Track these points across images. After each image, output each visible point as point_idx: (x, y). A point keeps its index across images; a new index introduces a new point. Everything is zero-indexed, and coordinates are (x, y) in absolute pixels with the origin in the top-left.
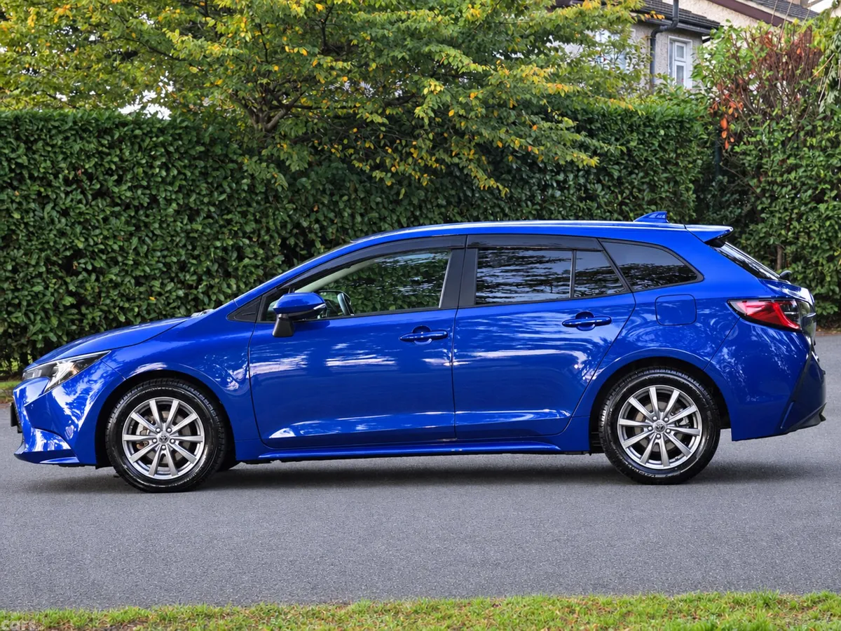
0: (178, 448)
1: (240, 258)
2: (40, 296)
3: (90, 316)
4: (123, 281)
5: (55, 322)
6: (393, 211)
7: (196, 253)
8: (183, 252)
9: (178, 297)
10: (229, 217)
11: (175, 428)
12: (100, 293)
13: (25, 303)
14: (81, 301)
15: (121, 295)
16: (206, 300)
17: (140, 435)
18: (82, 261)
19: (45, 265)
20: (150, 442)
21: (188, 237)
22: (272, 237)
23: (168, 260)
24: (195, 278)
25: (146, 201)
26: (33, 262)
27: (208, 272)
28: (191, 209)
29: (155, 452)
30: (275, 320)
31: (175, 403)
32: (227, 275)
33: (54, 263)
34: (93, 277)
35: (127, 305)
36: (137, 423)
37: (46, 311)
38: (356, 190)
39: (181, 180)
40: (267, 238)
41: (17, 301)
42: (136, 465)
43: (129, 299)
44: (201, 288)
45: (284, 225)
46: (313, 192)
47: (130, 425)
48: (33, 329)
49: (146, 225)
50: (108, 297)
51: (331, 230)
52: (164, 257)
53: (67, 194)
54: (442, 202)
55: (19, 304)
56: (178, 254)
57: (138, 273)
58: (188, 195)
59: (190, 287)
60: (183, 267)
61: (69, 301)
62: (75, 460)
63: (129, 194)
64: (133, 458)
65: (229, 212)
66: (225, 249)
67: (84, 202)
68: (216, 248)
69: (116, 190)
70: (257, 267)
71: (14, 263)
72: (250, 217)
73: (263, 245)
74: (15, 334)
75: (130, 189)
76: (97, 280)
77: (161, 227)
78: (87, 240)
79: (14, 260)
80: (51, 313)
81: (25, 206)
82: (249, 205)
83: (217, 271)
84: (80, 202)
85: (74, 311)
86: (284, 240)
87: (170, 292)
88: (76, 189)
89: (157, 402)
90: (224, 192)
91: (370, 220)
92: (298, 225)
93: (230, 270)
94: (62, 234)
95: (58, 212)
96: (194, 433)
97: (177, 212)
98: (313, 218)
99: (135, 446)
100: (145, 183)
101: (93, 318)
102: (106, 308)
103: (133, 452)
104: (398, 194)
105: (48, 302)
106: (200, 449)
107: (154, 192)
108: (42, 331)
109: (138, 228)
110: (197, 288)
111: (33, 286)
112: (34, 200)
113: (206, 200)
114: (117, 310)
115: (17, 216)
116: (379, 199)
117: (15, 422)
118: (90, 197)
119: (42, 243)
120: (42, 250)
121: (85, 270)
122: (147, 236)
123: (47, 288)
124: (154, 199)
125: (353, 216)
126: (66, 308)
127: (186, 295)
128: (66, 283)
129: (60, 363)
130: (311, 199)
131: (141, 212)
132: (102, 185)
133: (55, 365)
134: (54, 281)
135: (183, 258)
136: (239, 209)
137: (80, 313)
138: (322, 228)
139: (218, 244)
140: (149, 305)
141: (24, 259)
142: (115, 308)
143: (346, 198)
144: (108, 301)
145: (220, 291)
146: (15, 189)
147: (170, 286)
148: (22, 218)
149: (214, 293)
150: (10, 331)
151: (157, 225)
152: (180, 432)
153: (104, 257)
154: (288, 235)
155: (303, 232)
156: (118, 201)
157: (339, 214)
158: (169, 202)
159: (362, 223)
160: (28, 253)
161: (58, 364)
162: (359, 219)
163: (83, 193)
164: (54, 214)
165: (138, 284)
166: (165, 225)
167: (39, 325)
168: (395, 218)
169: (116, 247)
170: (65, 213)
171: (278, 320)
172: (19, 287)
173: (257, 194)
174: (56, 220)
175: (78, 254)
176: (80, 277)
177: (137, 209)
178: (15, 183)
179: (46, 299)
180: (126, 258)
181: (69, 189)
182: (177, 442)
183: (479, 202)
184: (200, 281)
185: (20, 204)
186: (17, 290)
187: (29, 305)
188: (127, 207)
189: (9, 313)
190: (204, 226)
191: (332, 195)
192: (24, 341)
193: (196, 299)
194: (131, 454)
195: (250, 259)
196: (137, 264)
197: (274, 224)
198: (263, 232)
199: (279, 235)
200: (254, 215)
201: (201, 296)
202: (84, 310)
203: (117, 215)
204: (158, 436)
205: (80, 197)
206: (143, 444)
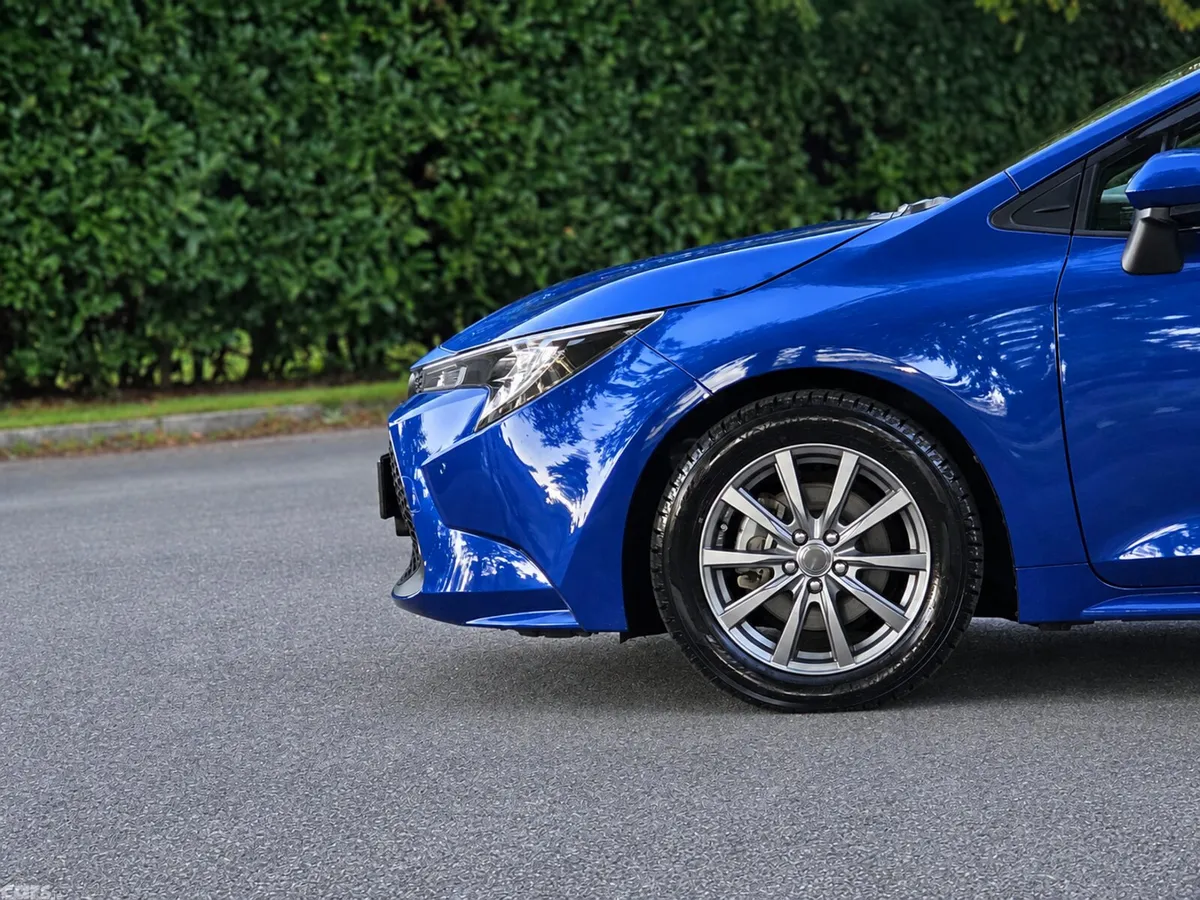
0: (853, 587)
1: (730, 157)
2: (365, 227)
3: (455, 265)
4: (516, 198)
5: (392, 275)
6: (1004, 74)
7: (649, 147)
8: (626, 146)
9: (618, 230)
10: (711, 81)
11: (849, 532)
12: (474, 220)
13: (337, 241)
14: (440, 237)
15: (513, 226)
16: (667, 234)
17: (749, 550)
18: (443, 161)
19: (376, 170)
20: (778, 571)
21: (634, 118)
22: (786, 119)
23: (599, 160)
24: (647, 193)
25: (558, 50)
26: (353, 164)
27: (672, 184)
28: (640, 66)
29: (792, 599)
30: (1130, 228)
31: (848, 461)
32: (704, 189)
33: (389, 166)
34: (463, 192)
35: (523, 244)
36: (738, 517)
37: (374, 255)
38: (937, 37)
39: (622, 12)
40: (777, 121)
41: (322, 237)
42: (736, 635)
43: (529, 232)
44: (660, 211)
45: (808, 96)
46: (862, 37)
47: (720, 522)
48: (352, 290)
49: (561, 97)
50: (488, 229)
51: (894, 109)
52: (592, 154)
53: (416, 38)
54: (1092, 58)
55: (327, 244)
56: (617, 150)
57: (545, 183)
58: (634, 41)
59: (638, 211)
60: (625, 172)
61: (419, 236)
62: (564, 618)
63: (528, 38)
64: (728, 614)
65: (709, 73)
66: (701, 140)
67: (447, 51)
68: (686, 139)
69: (505, 30)
70: (759, 173)
71: (318, 167)
72: (748, 82)
73: (770, 134)
74: (319, 300)
75: (531, 28)
76: (470, 197)
77: (587, 101)
78: (450, 123)
79: (317, 159)
80: (385, 258)
81: (339, 61)
82: (745, 60)
83: (688, 182)
84: (439, 52)
85: (428, 255)
86: (808, 124)
87: (601, 219)
88: (432, 30)
89: (795, 458)
90: (699, 35)
91: (962, 91)
92: (833, 99)
93: (712, 179)
94: (406, 112)
95: (399, 71)
96: (900, 546)
97: (617, 73)
98: (860, 84)
99: (733, 581)
100: (556, 18)
101: (463, 268)
102: (483, 249)
103: (726, 596)
104: (1011, 43)
105: (379, 240)
106: (917, 590)
107: (574, 35)
108: (367, 292)
109: (545, 104)
110: (650, 212)
111: (352, 207)
112: (357, 51)
113: (668, 50)
114: (505, 252)
115: (324, 78)
116: (978, 52)
117: (391, 505)
118: (457, 43)
119: (370, 130)
120: (370, 143)
121: (448, 178)
122: (561, 115)
123: (377, 211)
124: (573, 50)
125: (931, 82)
126: (413, 250)
127: (632, 225)
128: (413, 203)
129: (522, 347)
130: (857, 53)
131: (550, 72)
132: (479, 22)
133: (506, 352)
134: (391, 199)
135: (627, 157)
136: (728, 67)
137: (437, 259)
138: (878, 105)
139: (690, 131)
140: (565, 243)
141: (337, 158)
142: (500, 247)
143: (918, 50)
144: (489, 237)
145: (693, 218)
146: (321, 29)
147: (603, 208)
148: (334, 82)
149: (682, 223)
150: (311, 294)
151: (578, 96)
152: (862, 544)
153: (481, 154)
154: (813, 117)
155: (840, 112)
156: (508, 51)
157: (907, 79)
158: (601, 52)
159: (949, 95)
160: (344, 147)
161: (515, 352)
162: (942, 87)
163: (445, 35)
164: (394, 75)
165: (544, 204)
166: (592, 96)
167: (363, 282)
168: (1007, 87)
169: (504, 136)
170: (412, 73)
171: (1139, 228)
172: (328, 209)
173: (759, 40)
174: (396, 86)
175: (435, 149)
176: (439, 192)
177: (543, 67)
178: (322, 19)
179: (375, 234)
180: (521, 157)
181: (419, 29)
182: (852, 572)
183: (1157, 59)
184: (655, 199)
185: (330, 56)
186: (324, 216)
187: (345, 243)
188: (525, 61)
189: (309, 260)
190: (666, 98)
191: (894, 44)
192: (335, 312)
193: (650, 232)
194: (724, 604)
195: (749, 158)
196: (542, 166)
197: (792, 96)
198: (770, 111)
199: (801, 117)
200: (755, 79)
201: (658, 227)
202: (444, 253)
203: (507, 77)
204: (801, 554)
205: (439, 43)
206: (757, 575)
